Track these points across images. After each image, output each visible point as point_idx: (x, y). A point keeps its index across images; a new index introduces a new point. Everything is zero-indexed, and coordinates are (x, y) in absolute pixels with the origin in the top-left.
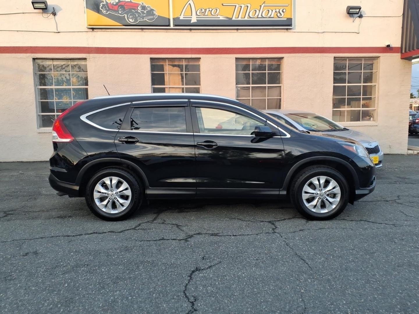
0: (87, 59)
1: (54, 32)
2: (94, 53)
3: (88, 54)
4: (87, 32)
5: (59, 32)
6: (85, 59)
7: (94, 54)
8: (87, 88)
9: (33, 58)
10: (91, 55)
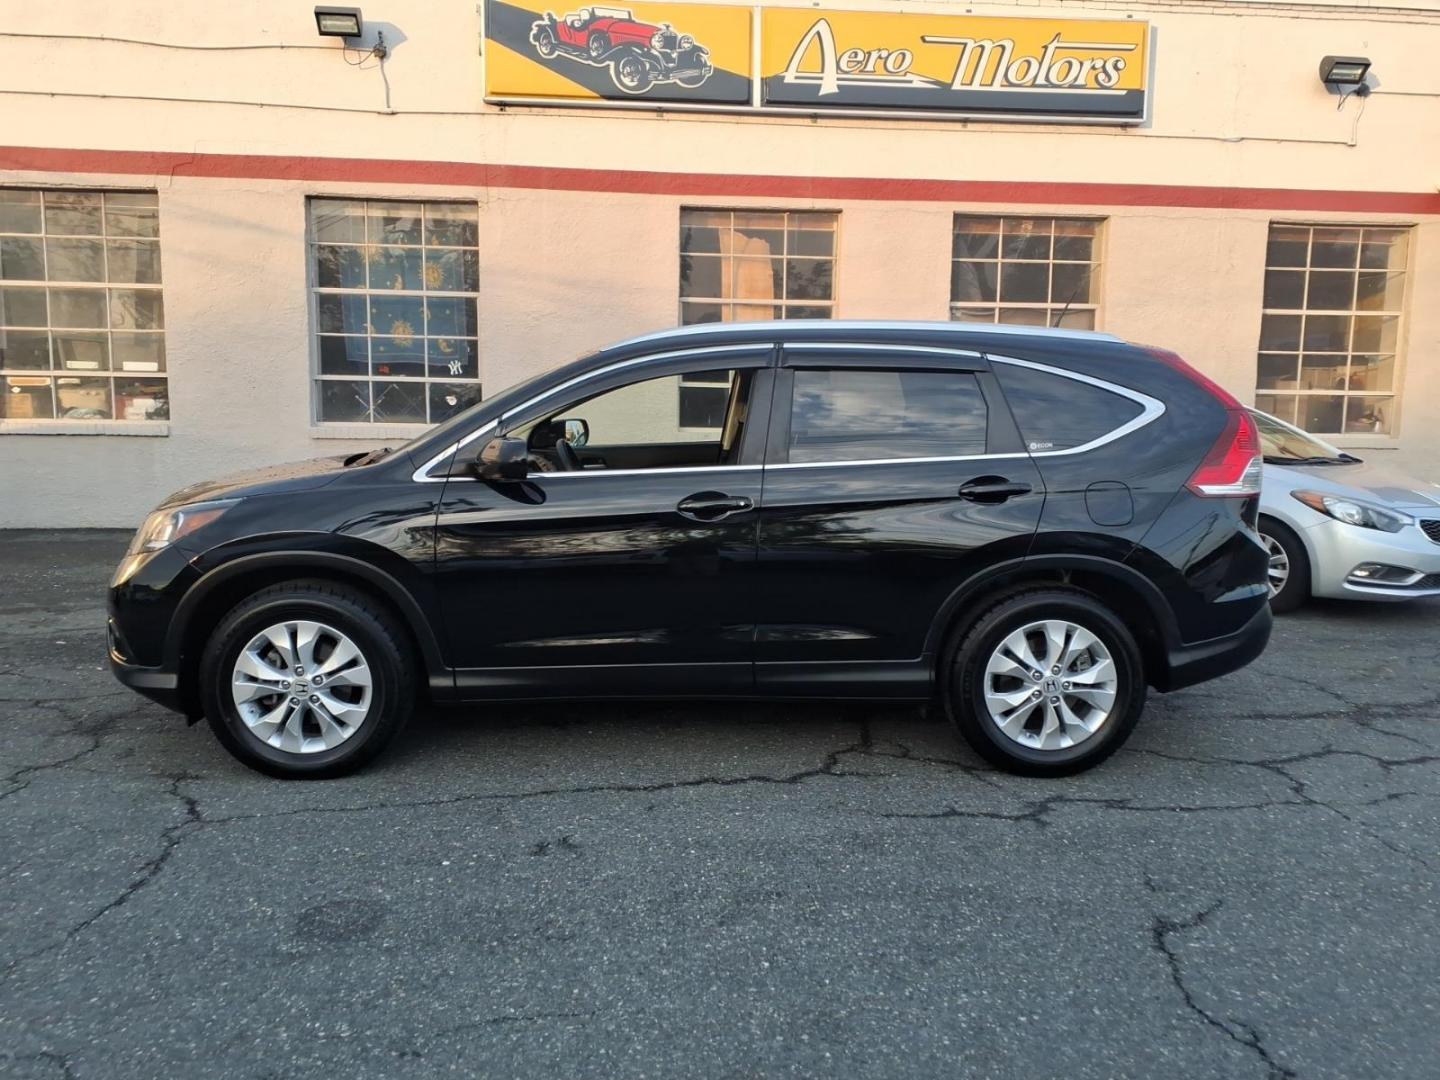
0: (479, 205)
1: (380, 113)
2: (503, 186)
3: (483, 188)
4: (483, 114)
5: (393, 114)
6: (474, 203)
7: (501, 189)
8: (476, 299)
9: (307, 194)
10: (494, 191)
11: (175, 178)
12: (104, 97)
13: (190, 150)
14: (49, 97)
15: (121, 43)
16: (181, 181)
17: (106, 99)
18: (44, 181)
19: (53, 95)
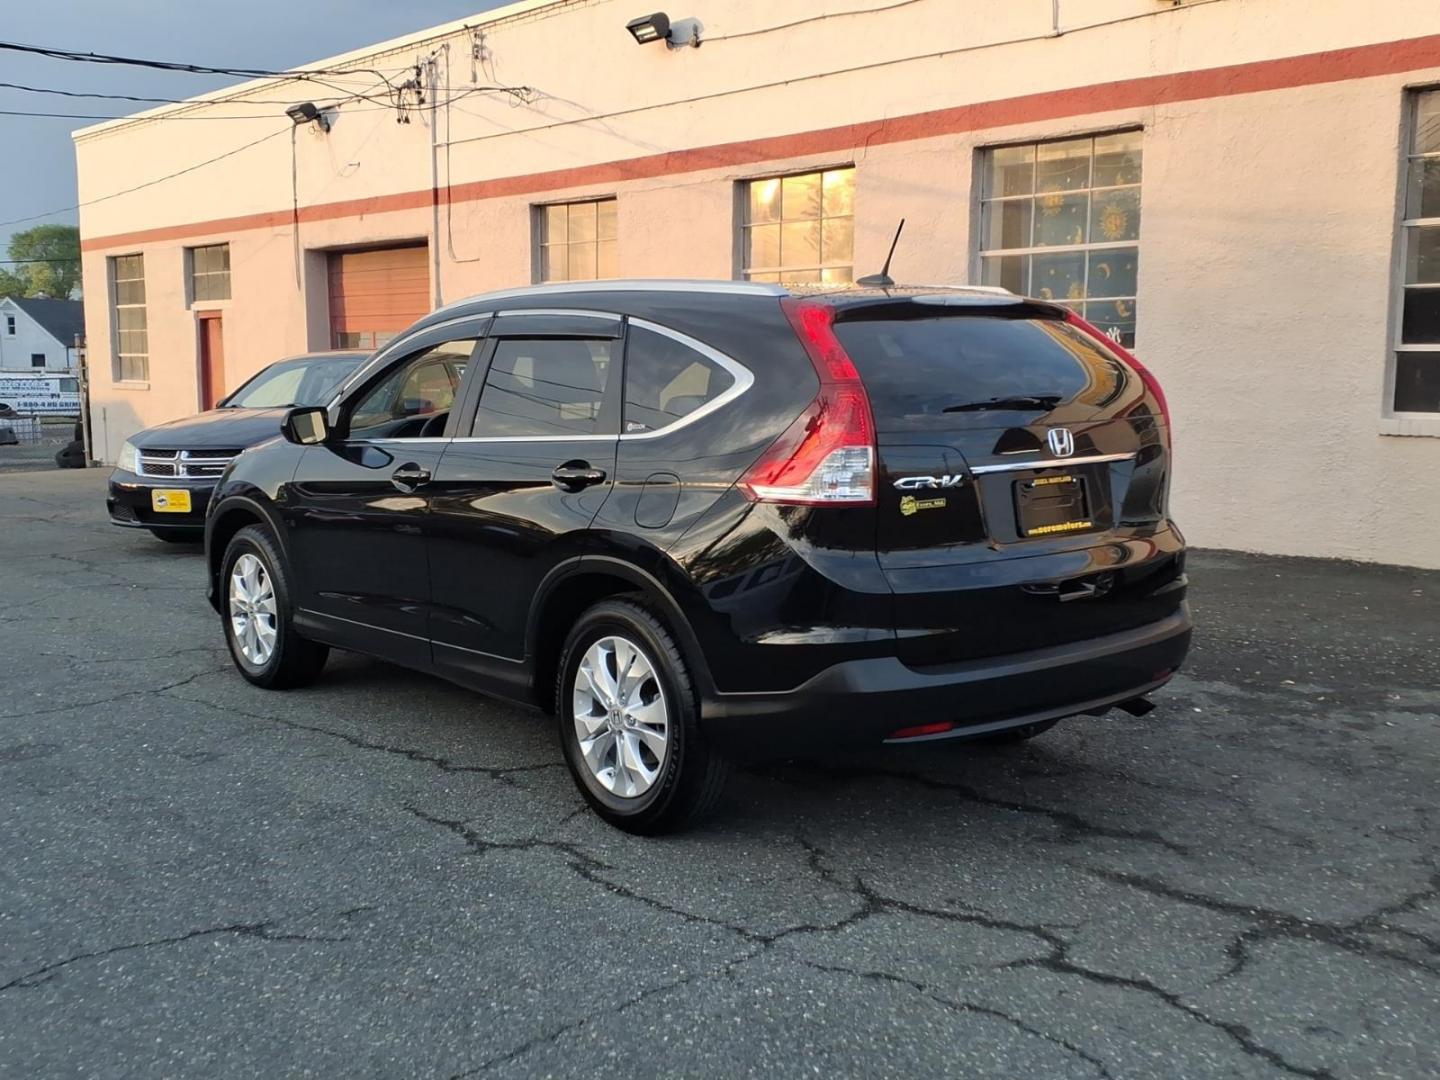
0: (1146, 129)
1: (1046, 38)
2: (1172, 101)
3: (1151, 107)
4: (1155, 14)
5: (1059, 35)
6: (1139, 128)
7: (1170, 105)
8: (1136, 248)
9: (976, 145)
10: (1161, 109)
11: (869, 148)
12: (821, 76)
13: (880, 117)
14: (783, 86)
15: (837, 17)
16: (875, 151)
17: (823, 78)
18: (776, 169)
19: (787, 83)
